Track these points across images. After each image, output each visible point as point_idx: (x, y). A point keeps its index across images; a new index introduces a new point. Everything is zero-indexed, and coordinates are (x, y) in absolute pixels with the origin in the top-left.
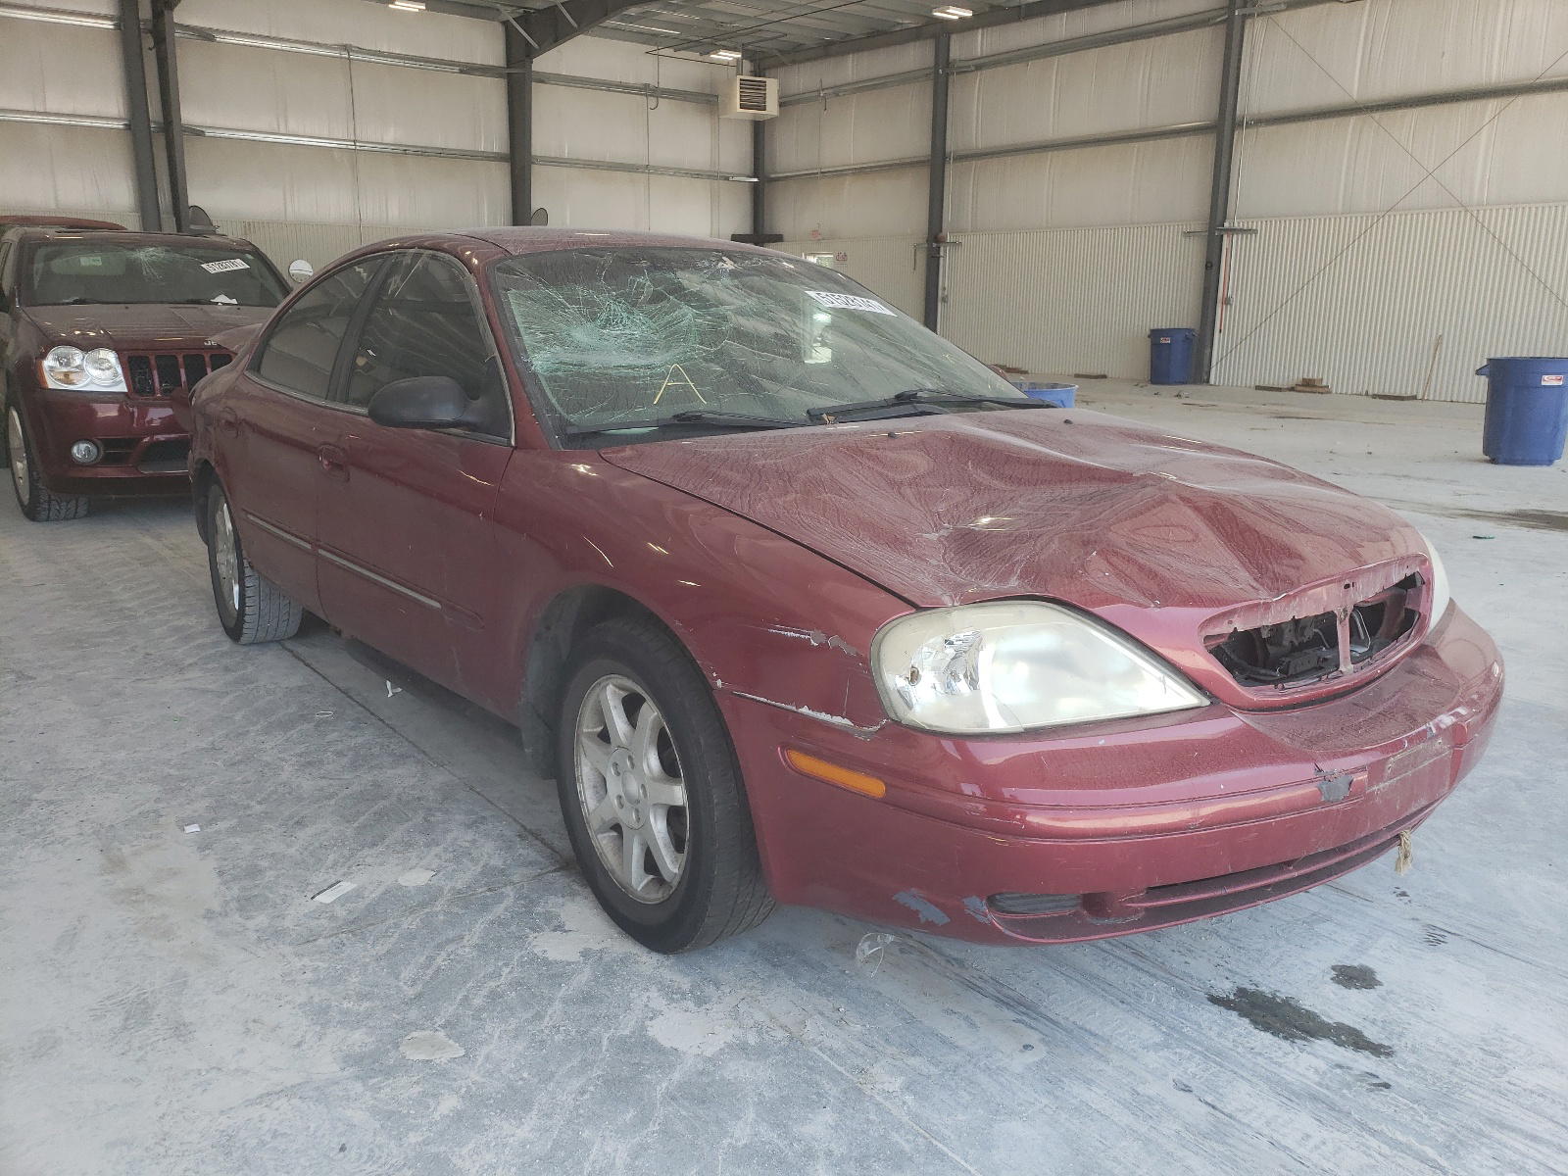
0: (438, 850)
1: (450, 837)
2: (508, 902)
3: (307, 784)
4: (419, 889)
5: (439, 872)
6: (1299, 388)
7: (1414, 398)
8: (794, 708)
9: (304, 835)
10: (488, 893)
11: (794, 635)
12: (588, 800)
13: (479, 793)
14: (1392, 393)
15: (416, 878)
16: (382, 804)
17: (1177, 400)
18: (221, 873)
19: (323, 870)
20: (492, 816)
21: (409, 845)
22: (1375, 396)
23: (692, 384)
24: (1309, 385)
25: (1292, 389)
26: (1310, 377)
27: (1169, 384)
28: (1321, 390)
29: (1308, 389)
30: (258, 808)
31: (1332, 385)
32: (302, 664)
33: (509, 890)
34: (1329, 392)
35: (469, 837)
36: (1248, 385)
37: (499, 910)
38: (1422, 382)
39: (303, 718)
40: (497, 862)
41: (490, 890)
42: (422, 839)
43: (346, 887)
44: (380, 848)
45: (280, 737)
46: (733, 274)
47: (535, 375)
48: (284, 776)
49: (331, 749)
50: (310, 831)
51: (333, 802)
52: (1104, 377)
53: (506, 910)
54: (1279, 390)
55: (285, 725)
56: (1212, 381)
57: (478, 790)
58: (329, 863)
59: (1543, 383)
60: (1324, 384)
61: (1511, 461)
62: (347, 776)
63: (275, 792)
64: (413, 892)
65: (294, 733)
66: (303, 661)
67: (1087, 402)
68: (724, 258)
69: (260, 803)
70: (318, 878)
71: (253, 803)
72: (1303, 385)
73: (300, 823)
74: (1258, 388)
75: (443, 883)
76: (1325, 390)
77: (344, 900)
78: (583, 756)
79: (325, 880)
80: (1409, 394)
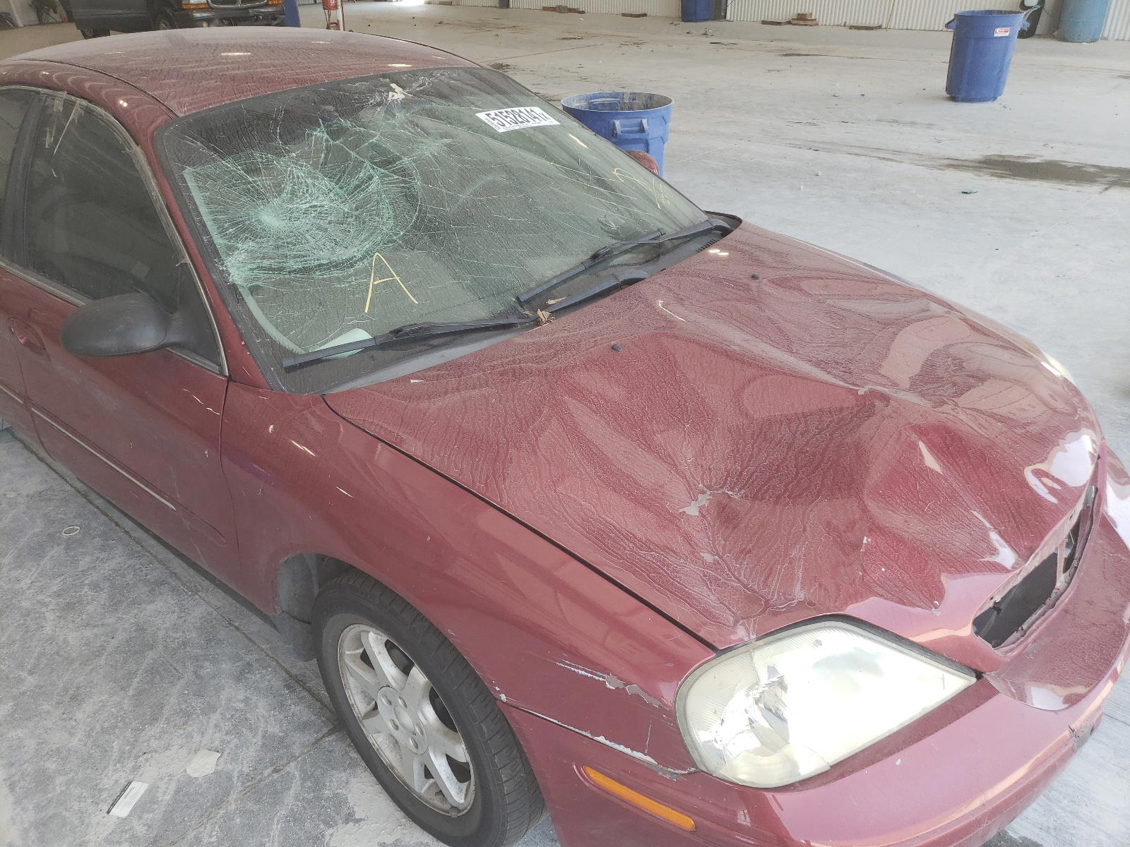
0: (215, 718)
1: (224, 696)
2: (296, 786)
3: (73, 637)
4: (208, 779)
5: (223, 751)
6: (796, 22)
7: (880, 27)
8: (589, 735)
9: (82, 714)
10: (275, 776)
11: (586, 674)
12: (357, 703)
13: (237, 628)
14: (864, 24)
15: (203, 765)
16: (151, 656)
17: (704, 39)
18: (12, 787)
19: (111, 767)
20: (257, 660)
21: (187, 715)
22: (851, 27)
23: (398, 278)
24: (802, 19)
25: (789, 23)
26: (803, 12)
27: (696, 21)
28: (810, 23)
29: (802, 22)
30: (31, 681)
31: (819, 18)
32: (34, 458)
33: (292, 768)
34: (817, 24)
35: (241, 696)
36: (756, 19)
37: (289, 799)
38: (886, 17)
39: (52, 538)
40: (274, 729)
41: (276, 771)
42: (197, 703)
43: (138, 789)
44: (161, 724)
45: (34, 569)
46: (405, 104)
47: (234, 287)
48: (48, 629)
49: (87, 582)
50: (88, 707)
51: (102, 661)
52: (645, 15)
53: (296, 799)
54: (779, 24)
55: (36, 551)
56: (728, 18)
57: (236, 624)
58: (115, 756)
59: (996, 35)
60: (813, 17)
61: (969, 99)
62: (110, 620)
63: (42, 654)
64: (205, 786)
65: (46, 562)
66: (36, 455)
67: (637, 44)
68: (394, 86)
69: (31, 673)
70: (110, 780)
71: (24, 674)
72: (797, 19)
73: (76, 699)
74: (764, 22)
75: (231, 767)
76: (814, 23)
77: (141, 808)
78: (348, 675)
79: (116, 781)
80: (876, 25)
